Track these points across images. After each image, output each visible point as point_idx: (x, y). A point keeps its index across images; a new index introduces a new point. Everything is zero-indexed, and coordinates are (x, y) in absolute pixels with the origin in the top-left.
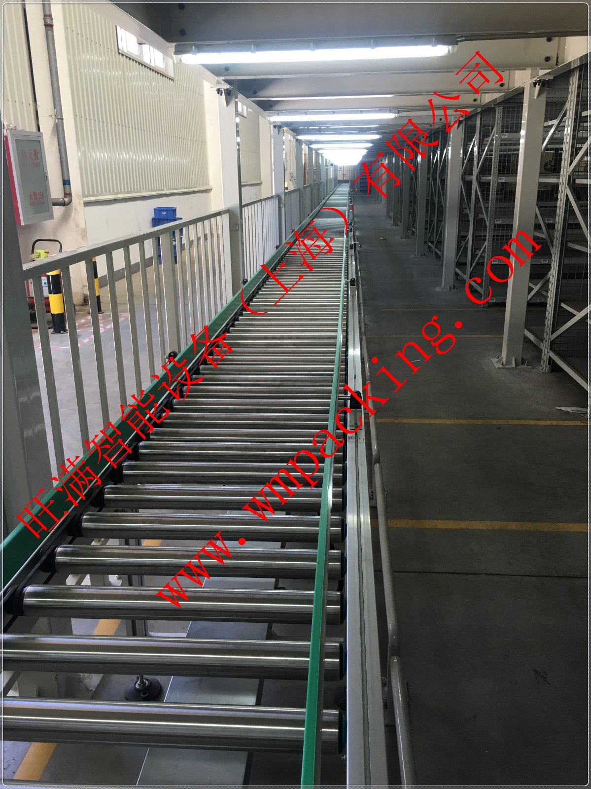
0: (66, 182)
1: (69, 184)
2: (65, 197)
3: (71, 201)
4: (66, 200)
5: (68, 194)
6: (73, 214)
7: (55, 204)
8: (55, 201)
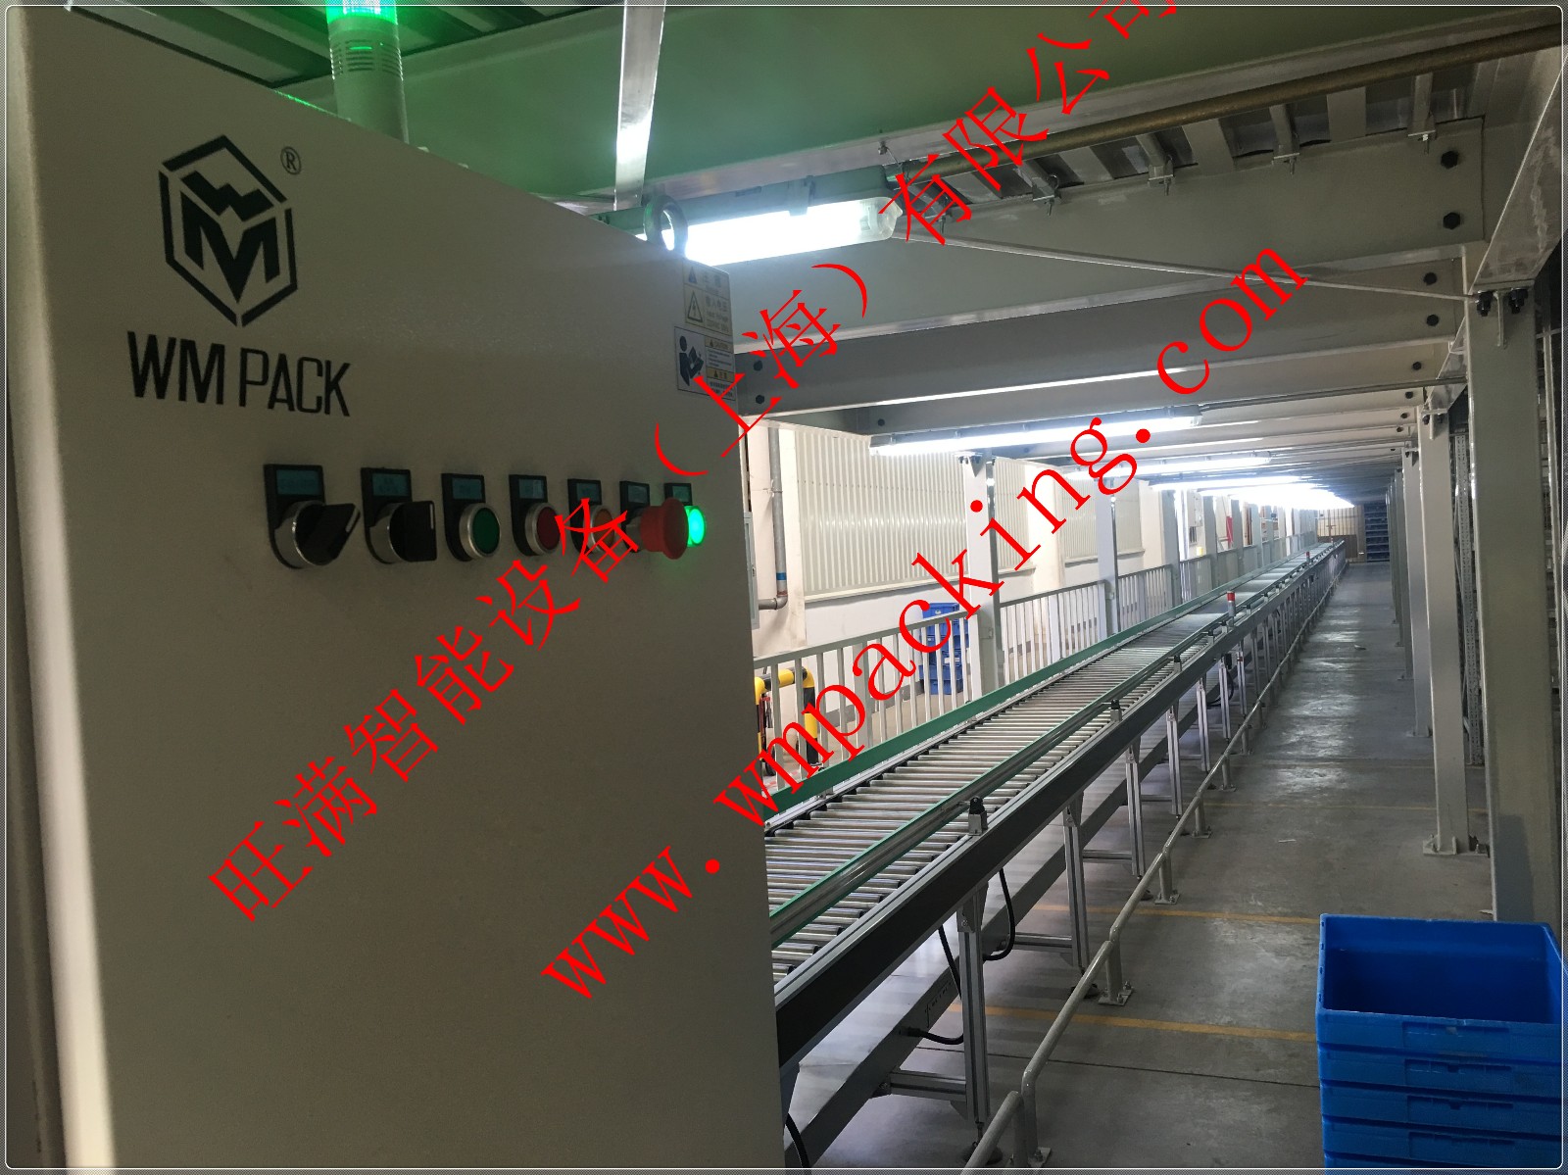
0: (781, 576)
1: (785, 578)
2: (778, 597)
3: (785, 603)
4: (779, 600)
5: (782, 593)
6: (788, 620)
7: (762, 607)
8: (763, 603)
